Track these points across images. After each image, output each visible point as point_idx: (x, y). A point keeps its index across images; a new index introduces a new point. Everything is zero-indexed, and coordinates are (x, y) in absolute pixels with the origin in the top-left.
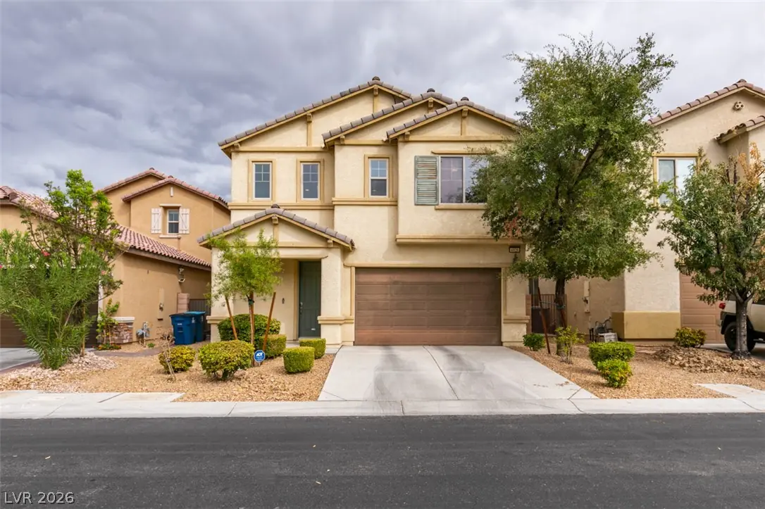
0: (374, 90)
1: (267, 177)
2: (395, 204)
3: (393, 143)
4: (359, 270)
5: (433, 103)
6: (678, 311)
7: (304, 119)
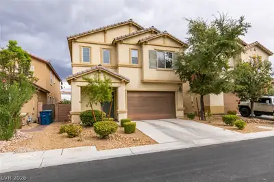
0: (130, 24)
1: (88, 53)
2: (141, 67)
3: (140, 44)
4: (129, 92)
5: (153, 31)
6: (223, 105)
7: (104, 31)
